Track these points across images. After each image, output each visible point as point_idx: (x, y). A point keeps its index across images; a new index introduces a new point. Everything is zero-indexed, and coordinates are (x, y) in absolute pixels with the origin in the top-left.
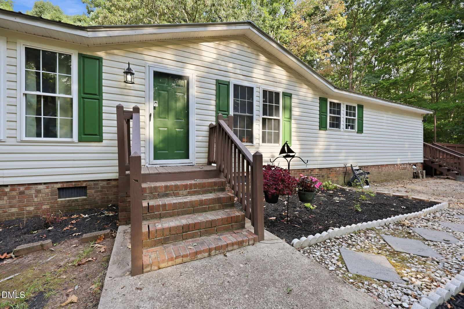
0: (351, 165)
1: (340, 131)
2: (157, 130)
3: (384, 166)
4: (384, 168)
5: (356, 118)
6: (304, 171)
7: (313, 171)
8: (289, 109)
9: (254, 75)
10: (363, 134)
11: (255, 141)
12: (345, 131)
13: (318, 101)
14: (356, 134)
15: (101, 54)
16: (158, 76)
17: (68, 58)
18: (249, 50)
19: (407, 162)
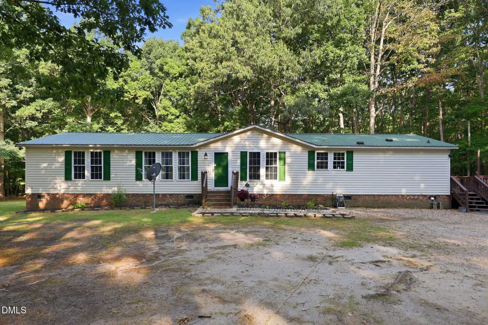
1: (328, 171)
2: (215, 175)
5: (345, 160)
8: (283, 159)
9: (260, 146)
10: (353, 172)
11: (261, 178)
12: (333, 170)
13: (307, 153)
14: (346, 172)
15: (197, 150)
16: (216, 154)
17: (188, 153)
18: (258, 133)
19: (420, 194)
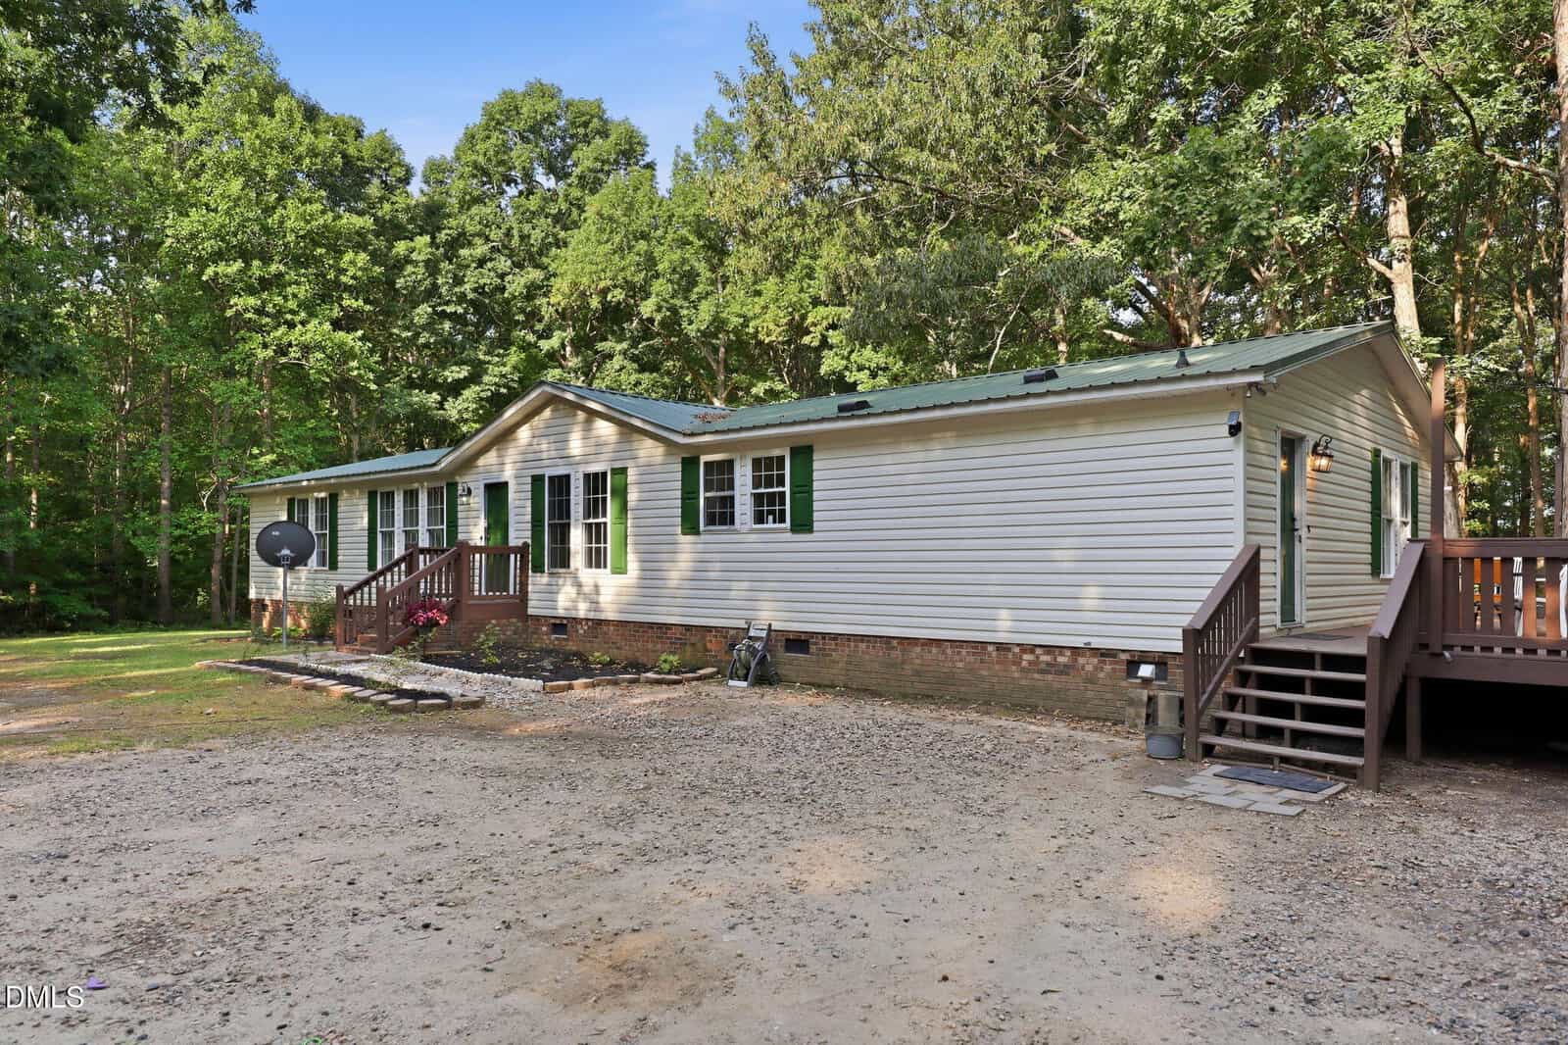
0: (770, 625)
1: (737, 532)
3: (916, 645)
4: (918, 649)
5: (787, 489)
6: (652, 628)
7: (670, 629)
8: (622, 494)
9: (571, 452)
10: (813, 536)
11: (573, 564)
12: (752, 531)
13: (679, 467)
14: (789, 536)
15: (457, 477)
16: (488, 489)
18: (564, 414)
